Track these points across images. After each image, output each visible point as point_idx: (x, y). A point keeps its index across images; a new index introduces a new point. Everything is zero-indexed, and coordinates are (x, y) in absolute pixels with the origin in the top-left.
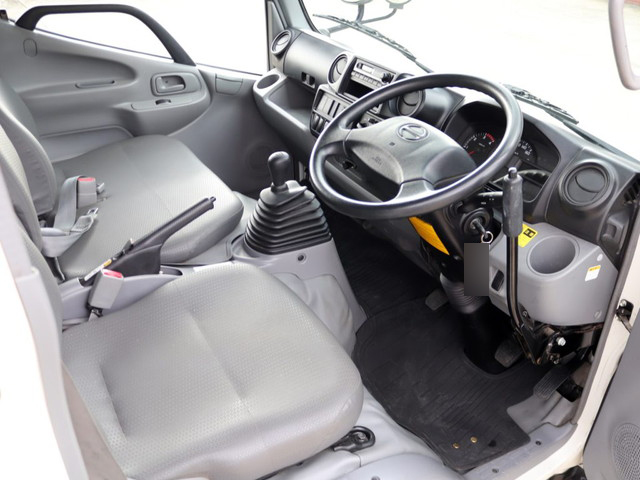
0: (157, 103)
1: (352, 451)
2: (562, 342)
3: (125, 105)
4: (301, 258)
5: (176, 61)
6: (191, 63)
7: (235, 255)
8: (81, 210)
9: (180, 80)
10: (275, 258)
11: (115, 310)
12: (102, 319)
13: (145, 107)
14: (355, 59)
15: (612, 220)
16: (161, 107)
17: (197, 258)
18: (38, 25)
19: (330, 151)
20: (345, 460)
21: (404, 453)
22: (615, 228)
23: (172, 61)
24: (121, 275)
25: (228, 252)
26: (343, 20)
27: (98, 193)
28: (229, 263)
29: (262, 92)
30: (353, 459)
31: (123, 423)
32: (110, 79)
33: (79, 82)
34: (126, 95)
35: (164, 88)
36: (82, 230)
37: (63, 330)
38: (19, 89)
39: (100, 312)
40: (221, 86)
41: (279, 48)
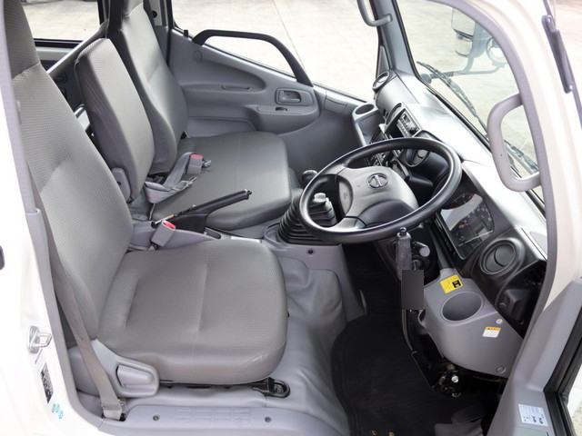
0: (277, 109)
1: (266, 395)
2: (455, 379)
3: (253, 107)
4: (311, 252)
5: (298, 81)
6: (309, 84)
7: (266, 237)
8: (186, 176)
9: (298, 96)
10: (291, 247)
11: (165, 248)
12: (157, 252)
13: (267, 111)
14: (404, 110)
15: (508, 292)
16: (279, 113)
17: (240, 231)
18: (207, 42)
19: (325, 180)
20: (256, 398)
21: (306, 413)
22: (509, 300)
23: (295, 80)
24: (174, 226)
25: (263, 233)
26: (437, 71)
27: (203, 167)
28: (258, 241)
29: (356, 117)
30: (262, 400)
31: (130, 317)
32: (247, 86)
33: (225, 84)
34: (256, 100)
35: (284, 99)
36: (178, 190)
37: (128, 251)
38: (183, 83)
39: (158, 247)
40: (328, 105)
41: (378, 85)
